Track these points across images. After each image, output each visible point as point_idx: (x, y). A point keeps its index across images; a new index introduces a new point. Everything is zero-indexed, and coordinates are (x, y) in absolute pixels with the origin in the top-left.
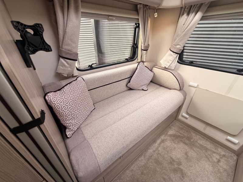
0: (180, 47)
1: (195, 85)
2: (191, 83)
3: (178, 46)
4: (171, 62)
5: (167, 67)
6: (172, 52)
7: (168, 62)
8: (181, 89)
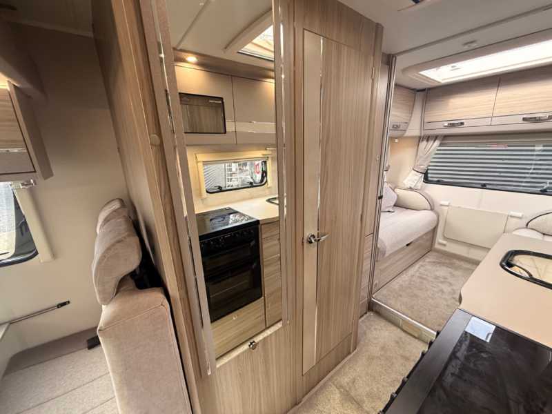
0: (423, 168)
1: (447, 203)
2: (442, 203)
3: (422, 167)
4: (416, 182)
5: (412, 187)
6: (416, 173)
7: (414, 182)
8: (432, 209)
